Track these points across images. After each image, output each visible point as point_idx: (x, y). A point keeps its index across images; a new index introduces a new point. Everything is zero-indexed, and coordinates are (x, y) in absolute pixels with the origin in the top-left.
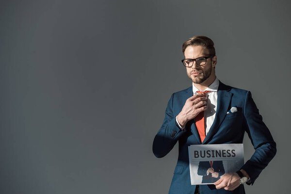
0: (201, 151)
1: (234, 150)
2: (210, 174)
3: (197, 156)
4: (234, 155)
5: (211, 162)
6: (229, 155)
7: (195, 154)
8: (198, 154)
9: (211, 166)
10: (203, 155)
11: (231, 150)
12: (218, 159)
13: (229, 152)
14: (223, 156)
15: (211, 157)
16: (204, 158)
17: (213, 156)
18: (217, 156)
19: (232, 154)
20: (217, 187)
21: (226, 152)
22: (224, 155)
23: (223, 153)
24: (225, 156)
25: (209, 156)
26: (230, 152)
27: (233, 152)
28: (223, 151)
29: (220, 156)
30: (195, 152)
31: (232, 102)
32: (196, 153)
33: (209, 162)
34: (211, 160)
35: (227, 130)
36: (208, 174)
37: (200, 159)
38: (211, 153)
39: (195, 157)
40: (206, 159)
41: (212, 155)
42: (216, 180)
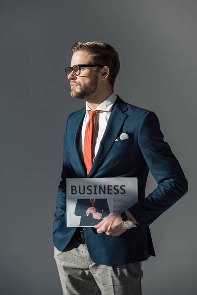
0: (80, 187)
1: (124, 186)
2: (91, 215)
3: (74, 192)
4: (123, 192)
5: (93, 200)
6: (116, 192)
7: (72, 190)
8: (75, 190)
9: (93, 205)
10: (82, 191)
11: (119, 186)
12: (102, 196)
13: (116, 188)
14: (108, 193)
15: (93, 194)
16: (83, 195)
17: (95, 193)
18: (100, 193)
19: (121, 191)
20: (98, 231)
21: (112, 188)
22: (110, 192)
23: (109, 189)
24: (112, 193)
25: (90, 192)
26: (119, 188)
27: (123, 188)
28: (108, 186)
29: (104, 193)
30: (72, 187)
31: (124, 126)
32: (74, 188)
33: (89, 199)
34: (93, 197)
35: (115, 162)
36: (88, 215)
37: (79, 196)
38: (93, 189)
39: (72, 193)
40: (86, 196)
41: (93, 192)
42: (97, 222)
